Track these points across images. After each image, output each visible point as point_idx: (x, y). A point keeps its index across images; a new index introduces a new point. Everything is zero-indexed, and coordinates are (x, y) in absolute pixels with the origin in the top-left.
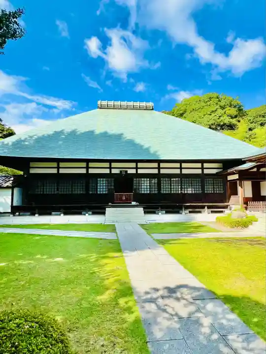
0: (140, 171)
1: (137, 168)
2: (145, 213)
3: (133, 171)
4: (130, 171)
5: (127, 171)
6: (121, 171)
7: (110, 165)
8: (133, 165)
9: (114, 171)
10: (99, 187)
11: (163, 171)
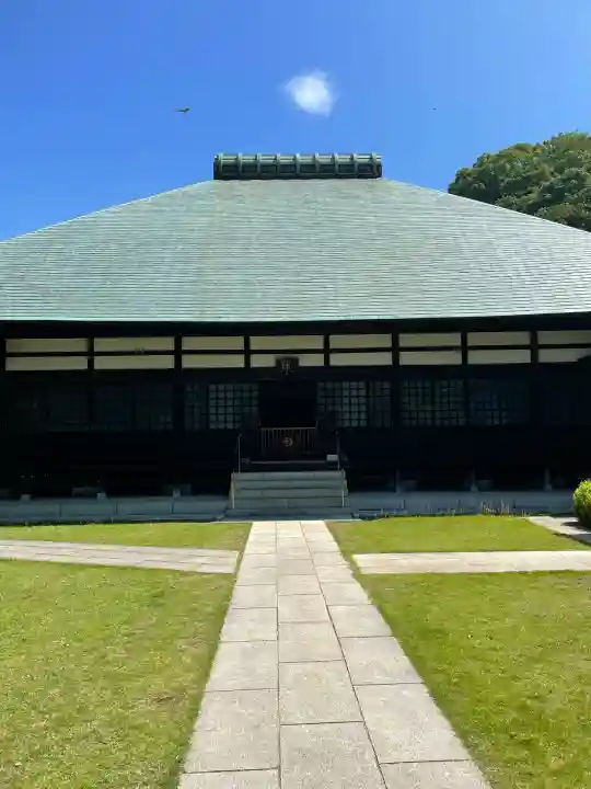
0: (337, 360)
1: (327, 351)
3: (316, 361)
4: (308, 361)
6: (278, 362)
7: (247, 343)
8: (316, 342)
9: (258, 362)
10: (213, 410)
11: (406, 359)
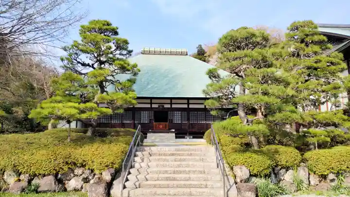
0: (174, 106)
1: (171, 104)
2: (176, 137)
3: (169, 106)
4: (166, 106)
5: (163, 106)
6: (159, 106)
7: (151, 101)
8: (169, 101)
9: (154, 106)
10: (142, 118)
11: (191, 106)
